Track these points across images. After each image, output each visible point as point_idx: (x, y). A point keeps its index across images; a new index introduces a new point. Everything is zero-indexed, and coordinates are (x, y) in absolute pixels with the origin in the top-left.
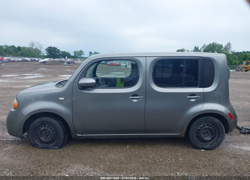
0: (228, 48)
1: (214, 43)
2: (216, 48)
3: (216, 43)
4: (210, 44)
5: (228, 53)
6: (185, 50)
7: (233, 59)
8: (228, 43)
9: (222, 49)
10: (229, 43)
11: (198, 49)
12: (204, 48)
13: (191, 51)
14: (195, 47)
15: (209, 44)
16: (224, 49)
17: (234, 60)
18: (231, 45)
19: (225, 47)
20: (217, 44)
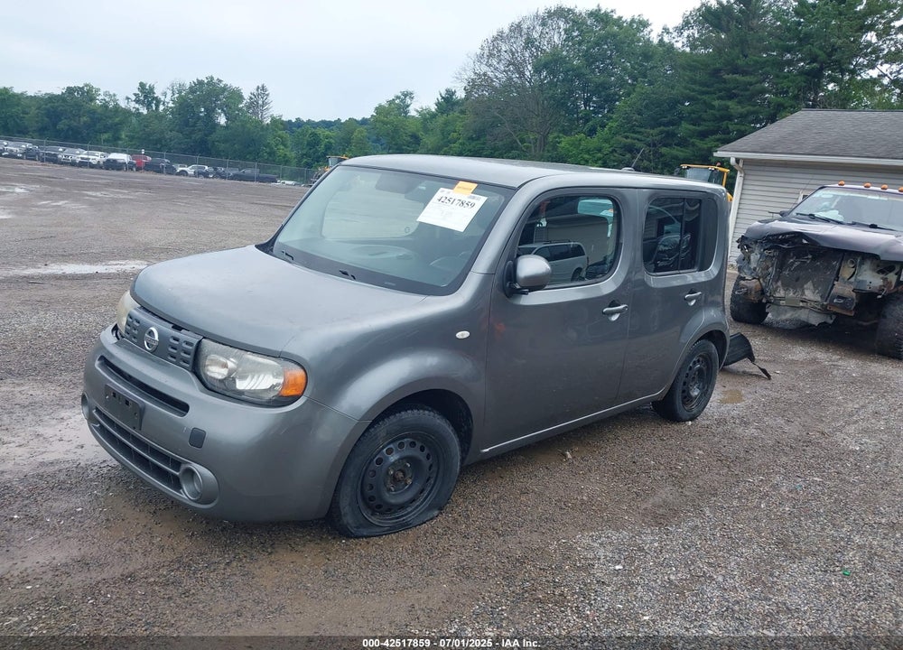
0: (260, 102)
1: (212, 78)
2: (220, 100)
3: (220, 81)
4: (200, 83)
5: (262, 122)
6: (99, 90)
7: (277, 145)
8: (258, 88)
9: (241, 106)
10: (263, 87)
11: (154, 93)
12: (177, 95)
13: (128, 98)
14: (142, 85)
15: (196, 81)
16: (249, 108)
17: (282, 147)
18: (268, 95)
19: (251, 98)
20: (222, 85)
